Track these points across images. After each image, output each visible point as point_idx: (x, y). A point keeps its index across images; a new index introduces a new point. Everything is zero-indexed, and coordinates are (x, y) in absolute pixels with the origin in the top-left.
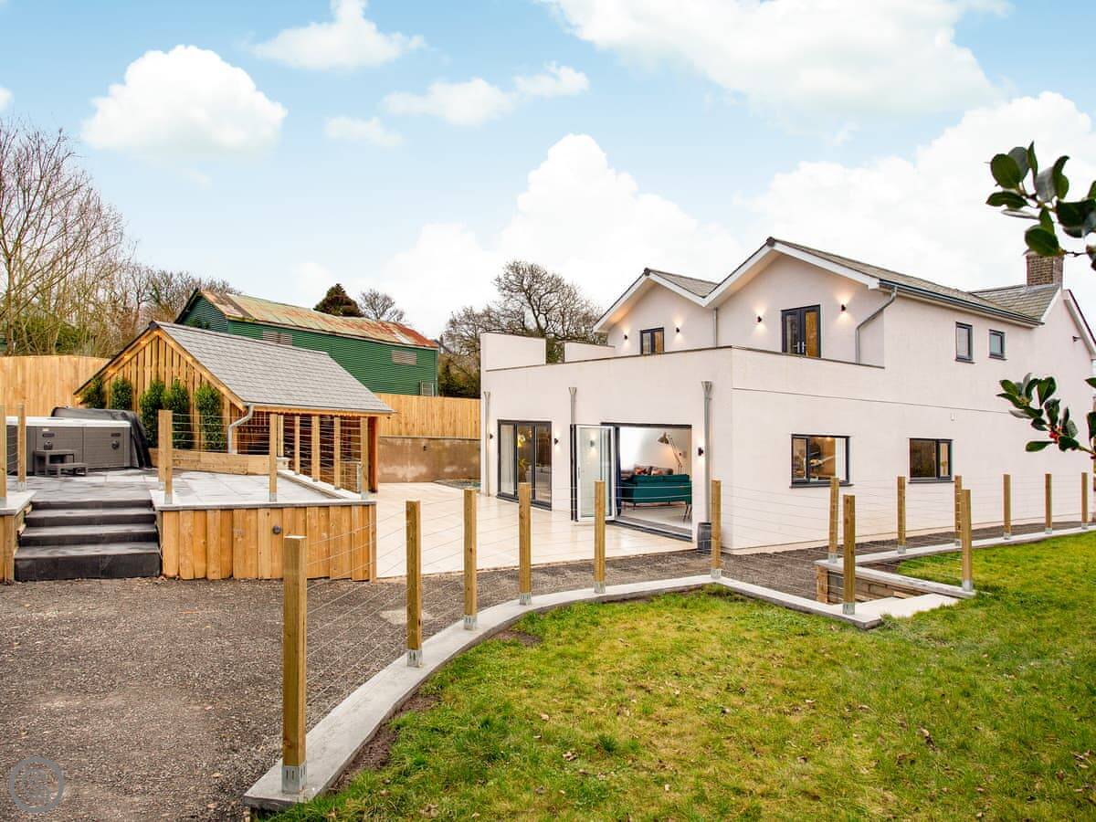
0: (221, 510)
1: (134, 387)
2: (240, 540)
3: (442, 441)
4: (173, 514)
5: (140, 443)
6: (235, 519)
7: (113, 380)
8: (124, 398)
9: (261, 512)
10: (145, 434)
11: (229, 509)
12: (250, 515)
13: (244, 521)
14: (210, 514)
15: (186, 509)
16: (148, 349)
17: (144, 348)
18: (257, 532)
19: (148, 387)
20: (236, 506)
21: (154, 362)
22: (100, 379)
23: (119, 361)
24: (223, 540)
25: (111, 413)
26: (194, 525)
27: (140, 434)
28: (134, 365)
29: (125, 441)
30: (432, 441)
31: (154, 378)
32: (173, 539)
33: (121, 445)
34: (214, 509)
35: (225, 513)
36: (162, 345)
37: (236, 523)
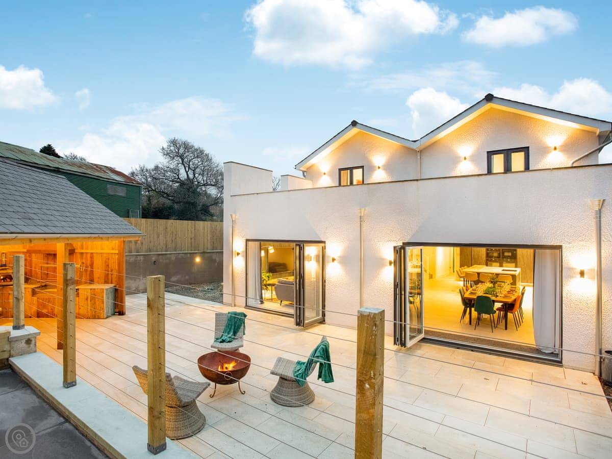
3: (168, 256)
30: (160, 257)
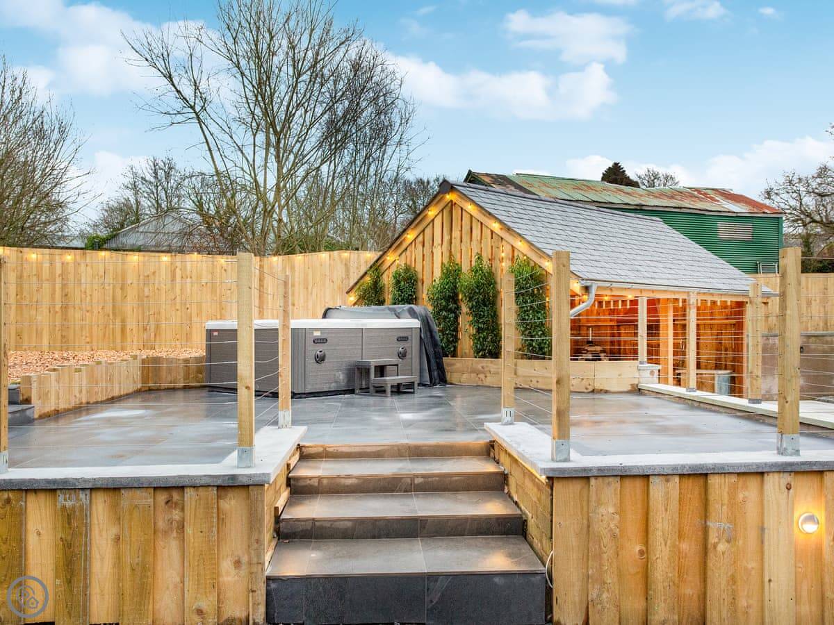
0: (681, 476)
1: (420, 276)
2: (722, 547)
4: (576, 487)
5: (431, 350)
6: (711, 497)
7: (394, 269)
8: (407, 289)
9: (772, 481)
10: (438, 338)
11: (700, 476)
12: (745, 487)
13: (733, 504)
14: (657, 487)
15: (604, 474)
16: (438, 222)
17: (433, 220)
18: (763, 529)
19: (438, 273)
20: (715, 466)
21: (446, 238)
22: (376, 269)
23: (401, 243)
24: (685, 546)
25: (394, 310)
26: (621, 511)
27: (432, 336)
28: (420, 247)
29: (414, 346)
30: (813, 339)
31: (446, 261)
32: (574, 542)
33: (409, 351)
34: (666, 476)
35: (689, 483)
36: (456, 213)
37: (714, 507)
